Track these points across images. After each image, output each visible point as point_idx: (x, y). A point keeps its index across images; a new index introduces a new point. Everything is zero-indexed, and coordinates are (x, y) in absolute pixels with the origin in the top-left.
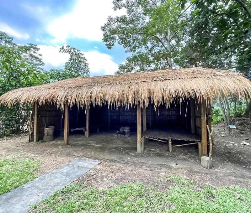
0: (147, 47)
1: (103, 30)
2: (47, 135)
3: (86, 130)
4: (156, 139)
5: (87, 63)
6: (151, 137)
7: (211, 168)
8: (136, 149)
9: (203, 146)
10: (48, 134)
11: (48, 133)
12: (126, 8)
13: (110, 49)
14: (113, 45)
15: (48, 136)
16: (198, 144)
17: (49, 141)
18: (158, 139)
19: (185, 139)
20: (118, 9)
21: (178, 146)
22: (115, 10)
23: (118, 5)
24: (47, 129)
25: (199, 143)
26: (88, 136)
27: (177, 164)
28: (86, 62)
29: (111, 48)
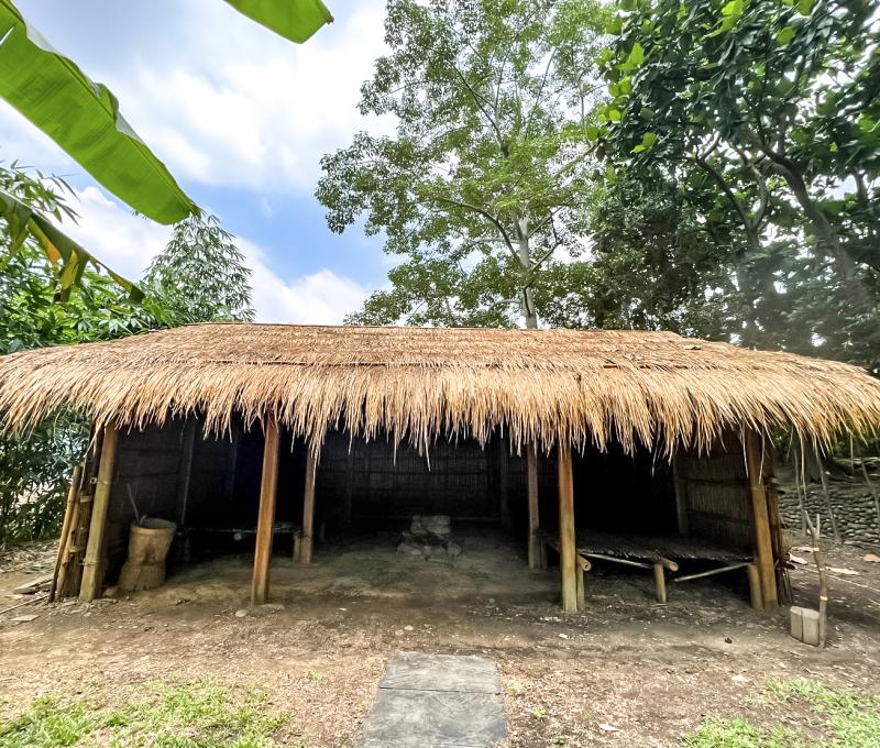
0: (446, 246)
1: (327, 168)
2: (145, 563)
3: (302, 536)
4: (624, 558)
5: (244, 270)
6: (606, 554)
7: (827, 644)
8: (557, 599)
9: (765, 574)
10: (147, 555)
11: (149, 552)
12: (398, 114)
13: (337, 233)
14: (351, 220)
15: (146, 568)
16: (745, 568)
17: (151, 589)
18: (631, 559)
19: (710, 555)
20: (372, 113)
21: (689, 578)
22: (363, 113)
23: (376, 100)
24: (150, 532)
25: (749, 564)
26: (308, 559)
27: (729, 641)
28: (242, 265)
29: (341, 231)
